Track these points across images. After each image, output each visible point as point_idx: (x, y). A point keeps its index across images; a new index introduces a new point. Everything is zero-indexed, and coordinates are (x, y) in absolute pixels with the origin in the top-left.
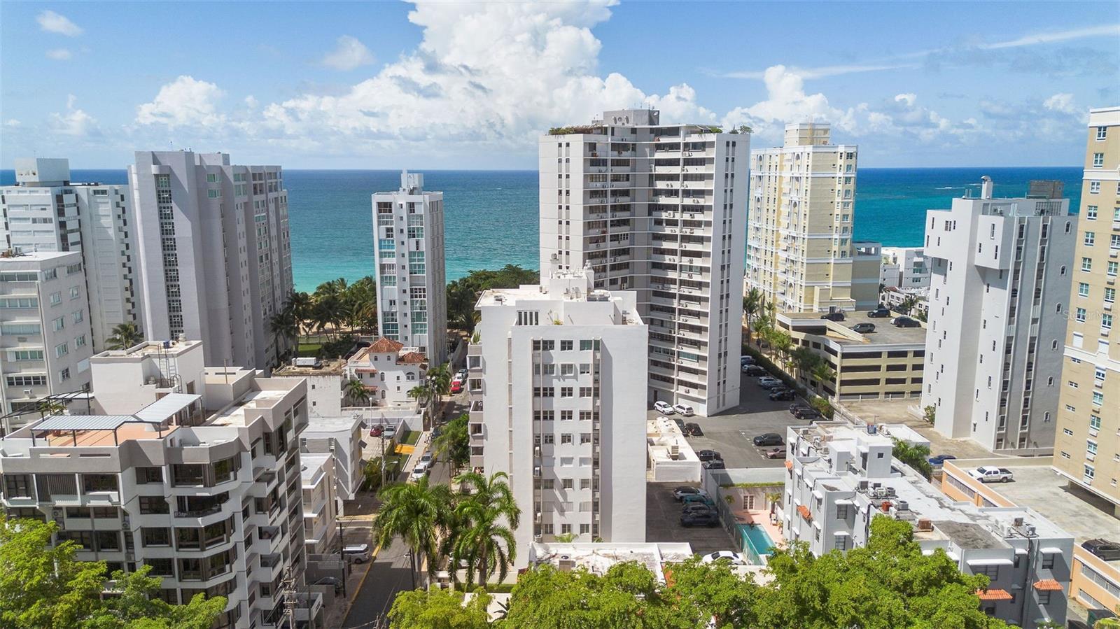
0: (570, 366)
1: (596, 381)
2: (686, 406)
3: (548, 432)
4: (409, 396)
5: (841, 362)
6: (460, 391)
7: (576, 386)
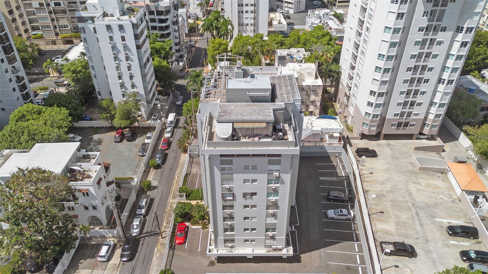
2: (287, 10)
3: (242, 10)
4: (197, 6)
6: (212, 6)
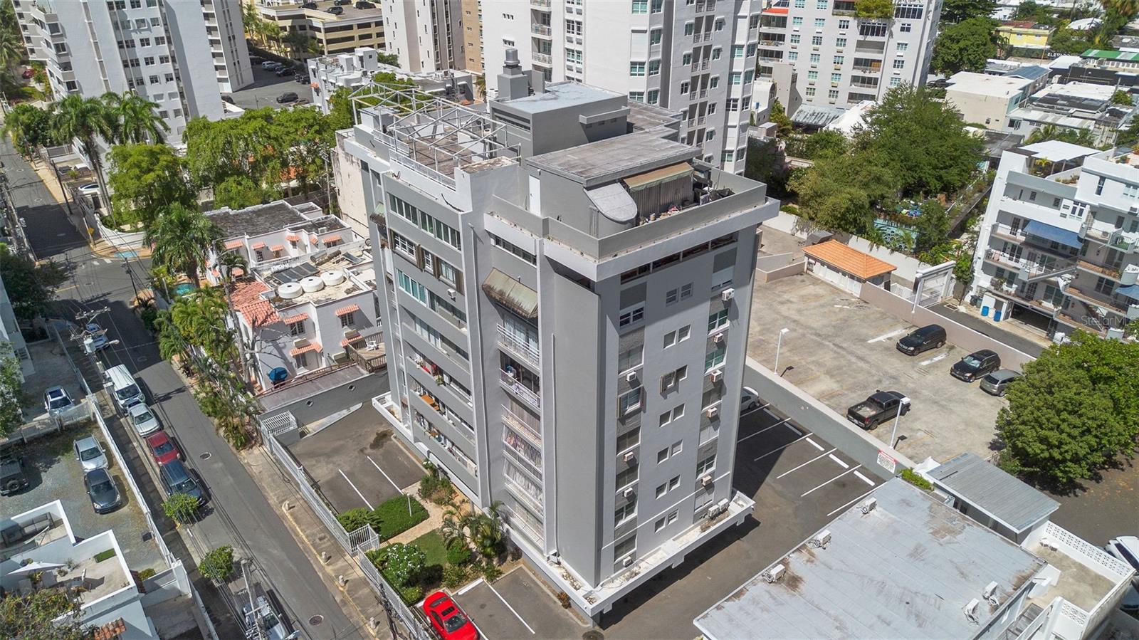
0: (143, 21)
1: (167, 31)
3: (137, 76)
5: (325, 36)
7: (152, 37)
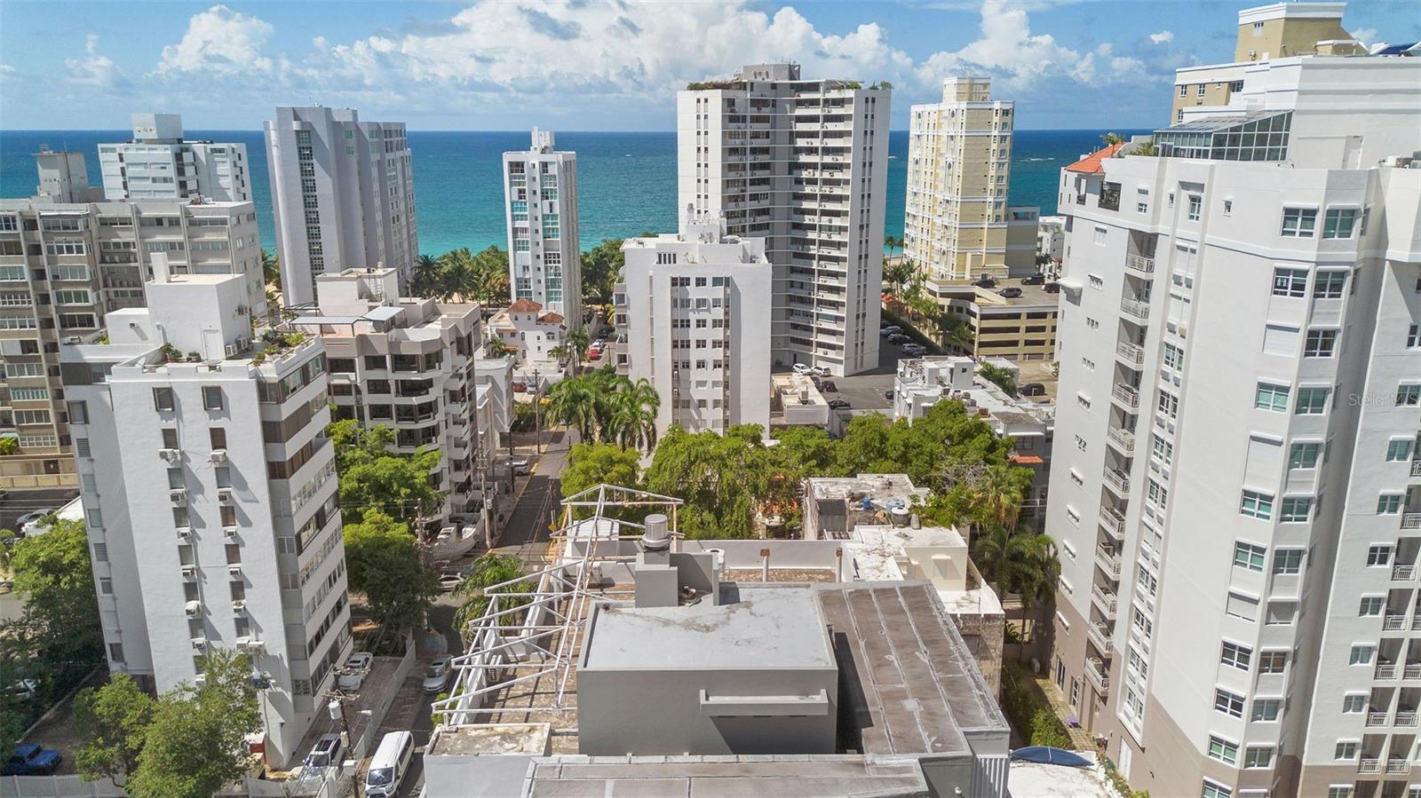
0: (704, 300)
1: (726, 313)
2: (823, 367)
3: (685, 359)
4: (549, 356)
5: (980, 324)
6: (598, 358)
7: (709, 319)
